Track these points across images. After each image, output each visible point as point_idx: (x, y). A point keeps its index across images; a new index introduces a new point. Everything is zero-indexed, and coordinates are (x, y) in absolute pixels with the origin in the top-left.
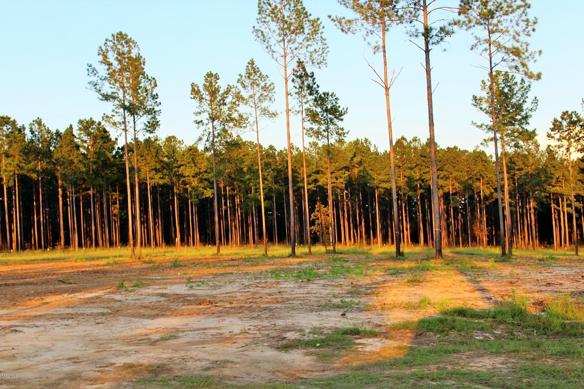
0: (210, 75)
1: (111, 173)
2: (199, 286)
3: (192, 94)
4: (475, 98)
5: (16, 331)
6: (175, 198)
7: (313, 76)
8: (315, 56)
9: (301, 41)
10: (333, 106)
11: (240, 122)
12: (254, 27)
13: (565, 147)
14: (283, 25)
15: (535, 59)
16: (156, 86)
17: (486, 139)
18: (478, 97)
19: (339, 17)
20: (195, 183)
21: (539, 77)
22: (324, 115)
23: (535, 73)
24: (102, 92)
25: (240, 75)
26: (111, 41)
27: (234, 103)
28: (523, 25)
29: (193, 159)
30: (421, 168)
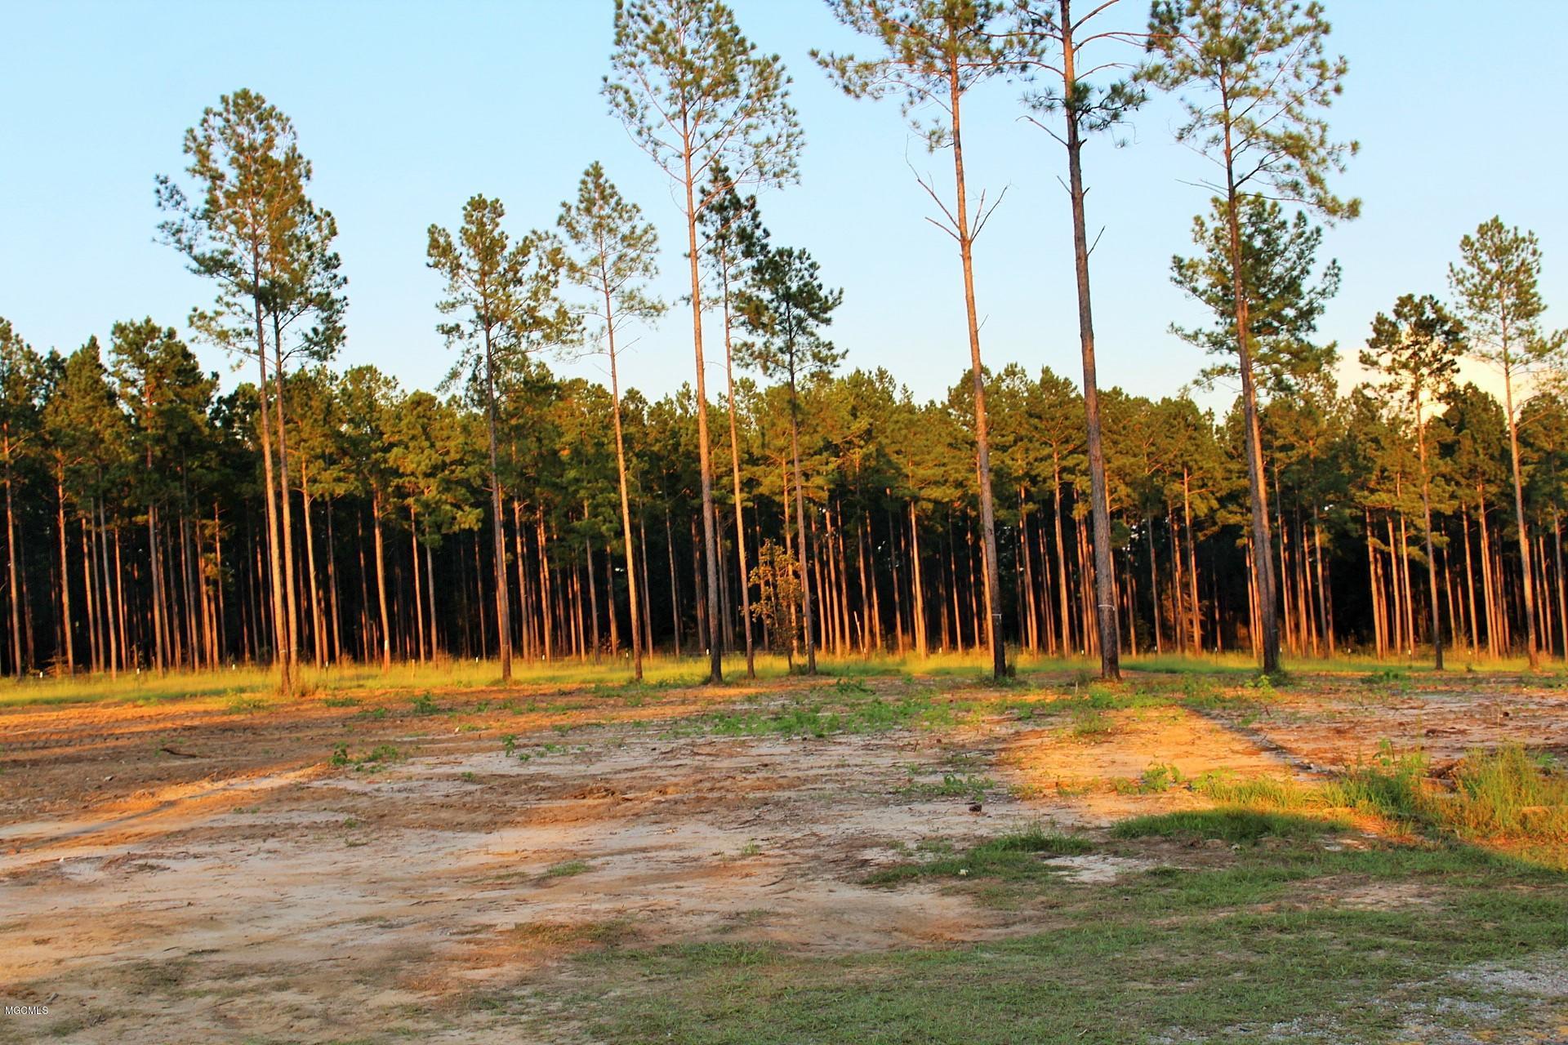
0: (478, 204)
1: (201, 466)
2: (542, 755)
3: (430, 255)
4: (1178, 263)
5: (152, 868)
6: (377, 531)
7: (753, 206)
8: (768, 155)
9: (730, 115)
10: (806, 285)
11: (561, 328)
12: (605, 79)
13: (1407, 388)
14: (683, 75)
15: (1342, 165)
16: (334, 233)
17: (1208, 369)
18: (1186, 261)
19: (837, 56)
20: (431, 493)
21: (1353, 210)
22: (782, 310)
23: (1345, 200)
24: (196, 251)
25: (564, 205)
26: (220, 115)
27: (545, 279)
28: (1311, 76)
29: (424, 429)
30: (1029, 445)
